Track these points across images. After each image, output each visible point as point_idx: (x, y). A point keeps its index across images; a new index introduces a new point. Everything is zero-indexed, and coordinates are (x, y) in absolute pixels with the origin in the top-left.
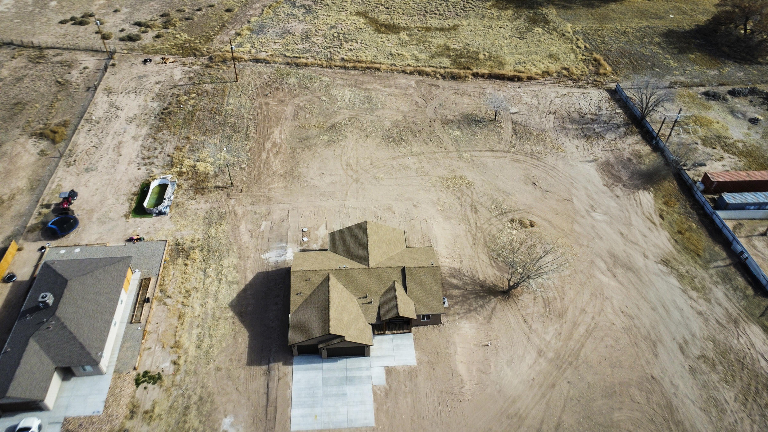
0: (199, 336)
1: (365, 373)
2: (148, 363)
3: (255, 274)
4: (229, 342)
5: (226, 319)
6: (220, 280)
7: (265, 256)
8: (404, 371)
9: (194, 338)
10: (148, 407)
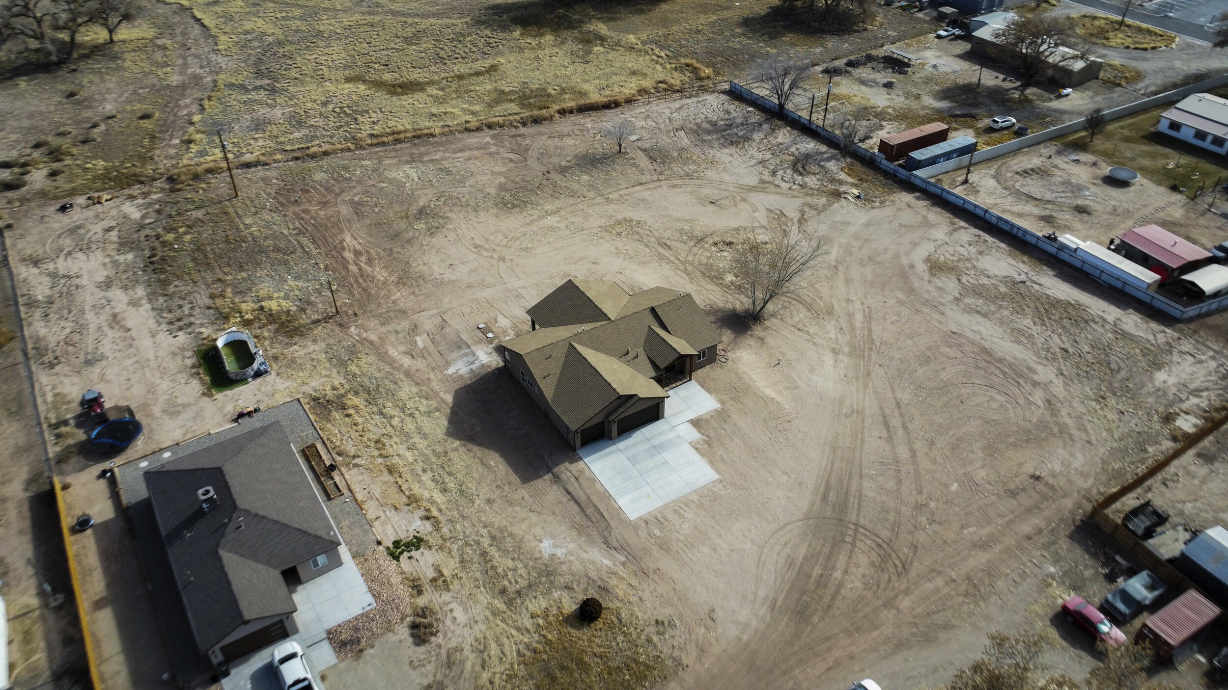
1: (671, 435)
2: (391, 532)
3: (453, 394)
4: (481, 471)
5: (456, 450)
6: (412, 415)
7: (451, 371)
8: (712, 416)
10: (431, 574)
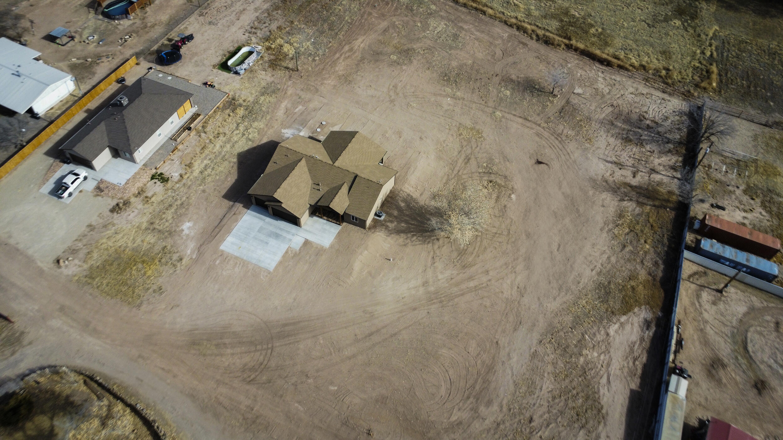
0: (206, 166)
1: (289, 236)
2: (167, 168)
3: (269, 140)
4: (222, 178)
5: (230, 162)
6: (244, 135)
7: (283, 131)
8: (317, 248)
9: (203, 165)
10: (149, 195)
